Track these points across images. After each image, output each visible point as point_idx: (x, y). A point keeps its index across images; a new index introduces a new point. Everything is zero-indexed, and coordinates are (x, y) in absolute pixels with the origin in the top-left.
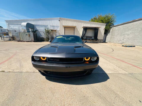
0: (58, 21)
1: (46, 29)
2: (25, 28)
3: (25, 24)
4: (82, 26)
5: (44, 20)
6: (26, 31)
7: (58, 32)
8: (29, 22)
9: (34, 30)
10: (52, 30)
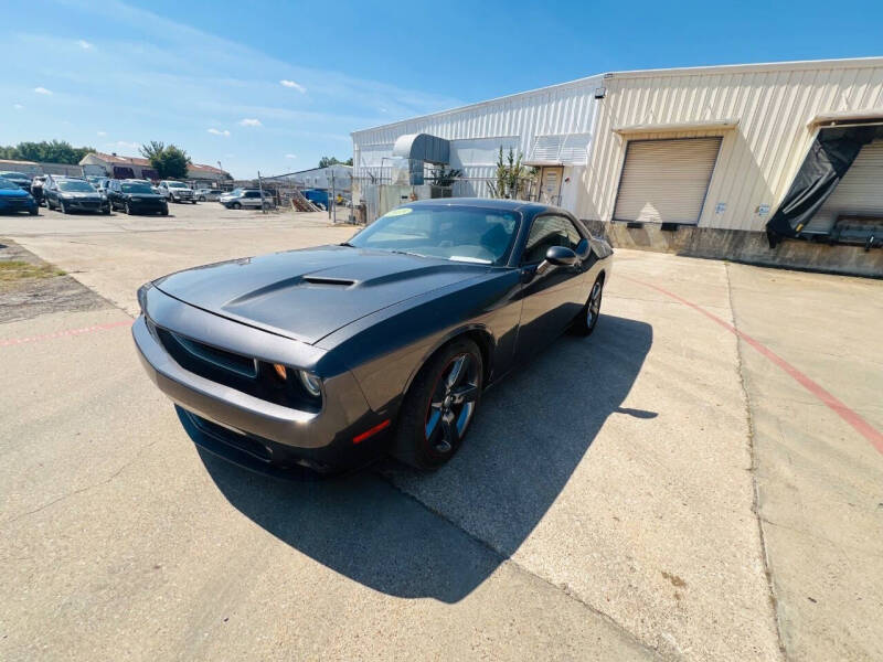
0: (591, 97)
1: (506, 163)
2: (406, 164)
3: (406, 141)
4: (811, 119)
5: (507, 105)
6: (407, 178)
7: (574, 181)
8: (426, 132)
9: (442, 172)
10: (538, 168)
